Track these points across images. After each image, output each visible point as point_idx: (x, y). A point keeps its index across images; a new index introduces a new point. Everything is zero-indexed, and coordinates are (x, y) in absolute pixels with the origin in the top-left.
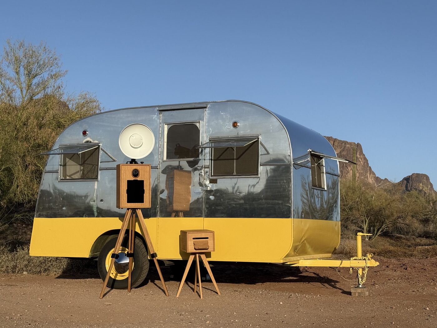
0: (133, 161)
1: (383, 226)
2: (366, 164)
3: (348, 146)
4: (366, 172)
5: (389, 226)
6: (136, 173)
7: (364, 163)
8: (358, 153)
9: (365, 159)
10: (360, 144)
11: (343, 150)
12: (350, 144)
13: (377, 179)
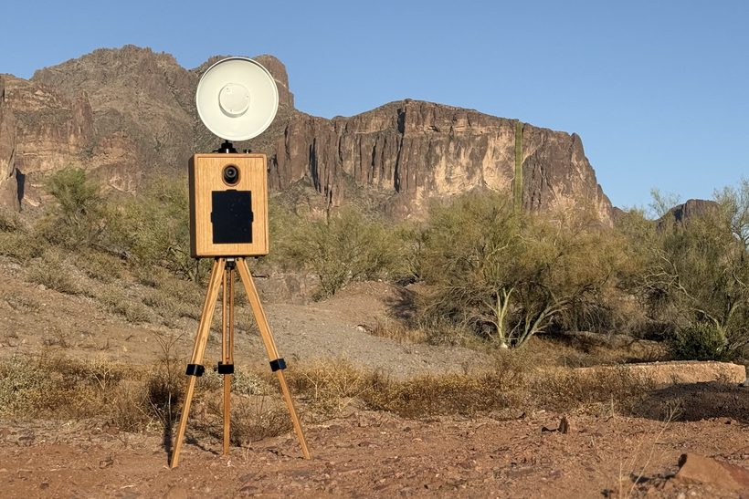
0: (227, 146)
1: (546, 311)
2: (590, 178)
3: (552, 139)
4: (592, 197)
5: (560, 310)
6: (231, 175)
7: (587, 176)
8: (574, 156)
9: (589, 167)
10: (577, 136)
11: (542, 149)
12: (558, 135)
13: (614, 212)
